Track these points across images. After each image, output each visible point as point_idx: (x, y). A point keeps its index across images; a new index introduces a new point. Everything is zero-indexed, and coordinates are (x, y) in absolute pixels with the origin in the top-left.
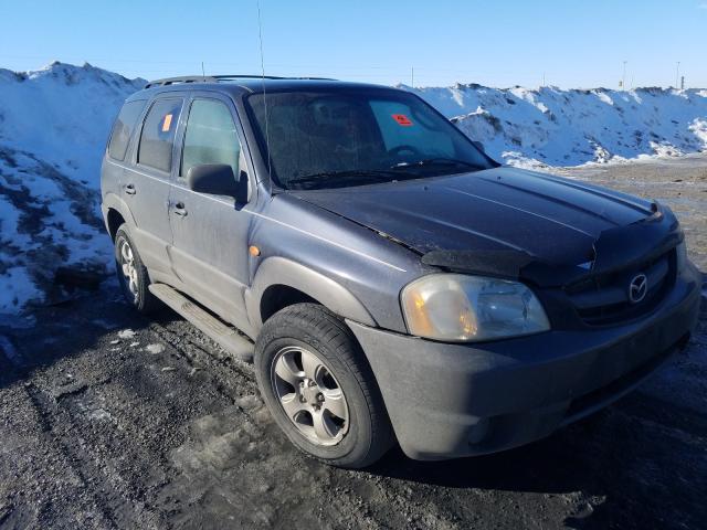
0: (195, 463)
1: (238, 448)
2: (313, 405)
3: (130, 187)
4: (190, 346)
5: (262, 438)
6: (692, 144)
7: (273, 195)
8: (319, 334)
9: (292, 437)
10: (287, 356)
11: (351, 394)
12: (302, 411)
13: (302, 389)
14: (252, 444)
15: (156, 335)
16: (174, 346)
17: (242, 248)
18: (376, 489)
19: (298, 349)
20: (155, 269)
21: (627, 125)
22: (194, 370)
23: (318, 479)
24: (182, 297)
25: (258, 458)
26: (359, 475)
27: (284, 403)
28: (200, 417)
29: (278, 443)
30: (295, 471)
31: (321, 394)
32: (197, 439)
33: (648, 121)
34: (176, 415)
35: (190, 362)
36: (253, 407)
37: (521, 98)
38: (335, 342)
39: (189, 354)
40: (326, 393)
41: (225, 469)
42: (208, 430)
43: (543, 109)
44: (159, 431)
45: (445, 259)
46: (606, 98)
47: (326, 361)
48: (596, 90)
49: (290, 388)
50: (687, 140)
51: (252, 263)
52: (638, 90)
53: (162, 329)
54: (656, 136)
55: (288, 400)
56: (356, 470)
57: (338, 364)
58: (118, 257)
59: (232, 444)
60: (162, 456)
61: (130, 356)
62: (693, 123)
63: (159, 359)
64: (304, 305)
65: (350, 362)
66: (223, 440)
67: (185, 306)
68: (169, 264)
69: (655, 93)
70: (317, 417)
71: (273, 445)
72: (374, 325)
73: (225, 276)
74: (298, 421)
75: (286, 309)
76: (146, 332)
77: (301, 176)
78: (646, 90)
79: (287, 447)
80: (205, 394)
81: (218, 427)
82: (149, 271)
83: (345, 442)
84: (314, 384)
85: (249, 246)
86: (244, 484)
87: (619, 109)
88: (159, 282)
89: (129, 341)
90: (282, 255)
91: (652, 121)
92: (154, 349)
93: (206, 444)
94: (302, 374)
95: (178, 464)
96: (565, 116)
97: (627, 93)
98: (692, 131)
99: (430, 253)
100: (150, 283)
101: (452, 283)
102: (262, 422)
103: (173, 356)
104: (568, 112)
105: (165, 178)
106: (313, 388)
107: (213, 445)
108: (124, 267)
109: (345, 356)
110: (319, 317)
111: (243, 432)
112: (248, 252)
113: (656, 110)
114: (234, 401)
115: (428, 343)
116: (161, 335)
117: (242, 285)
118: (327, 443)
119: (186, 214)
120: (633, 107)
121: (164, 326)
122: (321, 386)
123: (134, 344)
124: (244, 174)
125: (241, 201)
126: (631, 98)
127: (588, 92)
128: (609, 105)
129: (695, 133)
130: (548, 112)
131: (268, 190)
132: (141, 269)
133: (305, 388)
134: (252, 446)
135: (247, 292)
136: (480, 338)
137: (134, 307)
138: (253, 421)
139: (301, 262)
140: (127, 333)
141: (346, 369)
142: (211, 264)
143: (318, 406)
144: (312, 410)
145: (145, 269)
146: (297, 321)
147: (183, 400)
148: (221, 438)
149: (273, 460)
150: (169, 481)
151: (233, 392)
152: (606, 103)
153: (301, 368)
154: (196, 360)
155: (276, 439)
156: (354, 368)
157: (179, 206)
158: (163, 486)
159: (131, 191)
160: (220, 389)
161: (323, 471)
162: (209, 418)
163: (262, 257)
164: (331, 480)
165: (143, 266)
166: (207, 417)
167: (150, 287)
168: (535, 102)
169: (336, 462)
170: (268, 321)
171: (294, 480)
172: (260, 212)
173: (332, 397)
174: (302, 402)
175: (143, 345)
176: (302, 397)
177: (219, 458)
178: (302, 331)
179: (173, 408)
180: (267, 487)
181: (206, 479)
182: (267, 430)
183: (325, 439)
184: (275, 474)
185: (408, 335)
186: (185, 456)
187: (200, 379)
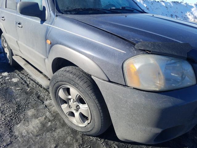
0: (24, 133)
1: (43, 125)
2: (75, 110)
3: (3, 17)
4: (28, 80)
5: (54, 120)
6: (186, 19)
7: (57, 16)
8: (77, 81)
9: (66, 121)
10: (64, 89)
11: (92, 108)
12: (70, 112)
13: (70, 103)
14: (49, 123)
15: (17, 75)
16: (23, 79)
17: (44, 41)
18: (102, 146)
19: (68, 87)
20: (14, 50)
21: (169, 12)
22: (29, 89)
23: (77, 141)
24: (24, 61)
25: (51, 130)
26: (94, 139)
27: (62, 108)
28: (29, 110)
29: (60, 122)
30: (67, 137)
31: (78, 106)
32: (27, 120)
33: (175, 12)
34: (19, 109)
35: (28, 86)
36: (51, 105)
37: (139, 2)
38: (85, 85)
39: (28, 83)
40: (81, 105)
41: (37, 136)
42: (32, 116)
43: (145, 5)
44: (11, 116)
45: (148, 46)
46: (163, 4)
47: (81, 93)
48: (161, 1)
49: (65, 102)
50: (185, 18)
51: (48, 47)
52: (172, 2)
53: (19, 72)
54: (177, 16)
55: (64, 106)
56: (93, 136)
57: (87, 95)
58: (2, 45)
59: (41, 123)
60: (10, 129)
61: (5, 83)
62: (187, 13)
63: (16, 84)
64: (71, 67)
65: (93, 94)
66: (37, 121)
67: (25, 65)
68: (18, 48)
69: (177, 3)
70: (77, 114)
71: (58, 123)
72: (107, 80)
73: (38, 53)
74: (68, 115)
75: (62, 69)
76: (13, 73)
77: (70, 9)
78: (174, 2)
79: (64, 124)
80: (32, 99)
81: (36, 114)
82: (13, 51)
83: (89, 126)
84: (75, 101)
85: (46, 40)
86: (45, 144)
87: (167, 7)
88: (16, 55)
89: (6, 77)
90: (61, 44)
91: (176, 12)
92: (15, 80)
93: (30, 122)
94: (70, 97)
95: (17, 133)
96: (151, 8)
97: (169, 3)
98: (186, 15)
99: (139, 43)
100: (13, 55)
101: (151, 59)
102: (54, 112)
103: (22, 83)
104: (153, 7)
105: (14, 13)
106: (75, 103)
107: (33, 123)
108: (5, 49)
109: (90, 92)
110: (78, 73)
111: (46, 117)
112: (46, 43)
113: (177, 8)
114: (43, 102)
115: (137, 91)
116: (18, 75)
117: (44, 57)
118: (81, 125)
119: (22, 27)
120: (171, 7)
121: (20, 71)
122: (78, 102)
123: (7, 78)
124: (44, 8)
125: (43, 20)
126: (170, 4)
127: (158, 2)
128: (164, 6)
129: (187, 16)
130: (147, 7)
131: (54, 14)
132: (10, 50)
133: (71, 103)
134: (49, 124)
135: (46, 60)
136: (165, 89)
137: (9, 64)
138: (50, 112)
139: (70, 47)
140: (6, 74)
141: (90, 98)
142: (32, 48)
143: (77, 110)
144: (74, 112)
145: (11, 50)
146: (68, 74)
147: (23, 102)
148: (37, 120)
149: (58, 131)
150: (11, 142)
151: (43, 98)
152: (163, 5)
153: (69, 94)
154: (30, 85)
155: (59, 120)
156: (94, 97)
157: (19, 24)
158: (8, 145)
159: (3, 19)
160: (39, 97)
161: (79, 137)
162: (33, 110)
163: (52, 45)
164: (82, 141)
165: (10, 49)
166: (32, 109)
167: (13, 57)
168: (143, 3)
169: (85, 133)
170: (55, 74)
171: (66, 141)
172: (51, 24)
173: (83, 108)
174: (70, 108)
175: (11, 79)
176: (70, 106)
177: (35, 130)
178: (70, 79)
179: (19, 105)
180: (55, 146)
181: (28, 141)
182: (56, 116)
183: (79, 123)
184: (59, 139)
185: (126, 86)
186: (20, 129)
187: (31, 93)
